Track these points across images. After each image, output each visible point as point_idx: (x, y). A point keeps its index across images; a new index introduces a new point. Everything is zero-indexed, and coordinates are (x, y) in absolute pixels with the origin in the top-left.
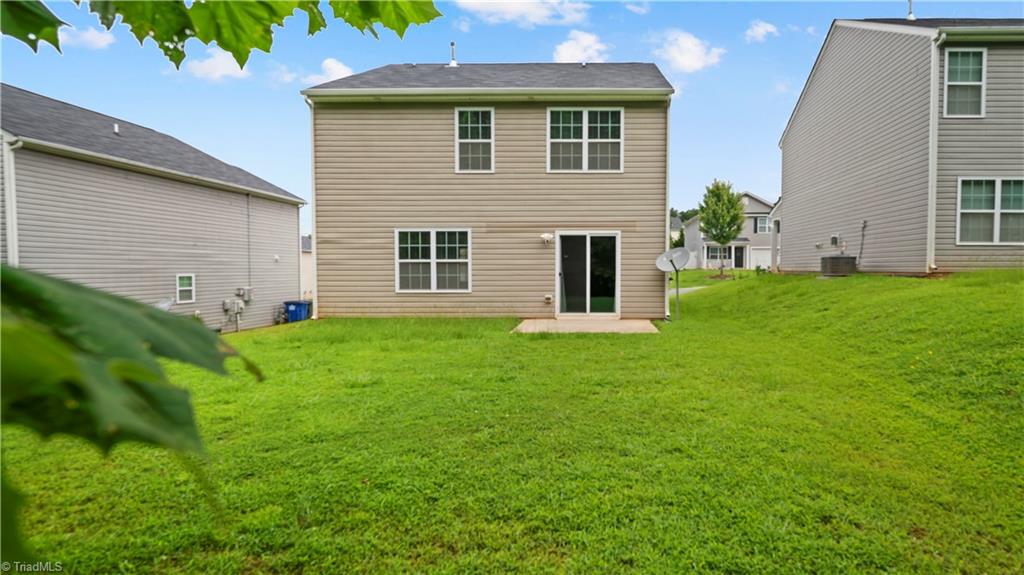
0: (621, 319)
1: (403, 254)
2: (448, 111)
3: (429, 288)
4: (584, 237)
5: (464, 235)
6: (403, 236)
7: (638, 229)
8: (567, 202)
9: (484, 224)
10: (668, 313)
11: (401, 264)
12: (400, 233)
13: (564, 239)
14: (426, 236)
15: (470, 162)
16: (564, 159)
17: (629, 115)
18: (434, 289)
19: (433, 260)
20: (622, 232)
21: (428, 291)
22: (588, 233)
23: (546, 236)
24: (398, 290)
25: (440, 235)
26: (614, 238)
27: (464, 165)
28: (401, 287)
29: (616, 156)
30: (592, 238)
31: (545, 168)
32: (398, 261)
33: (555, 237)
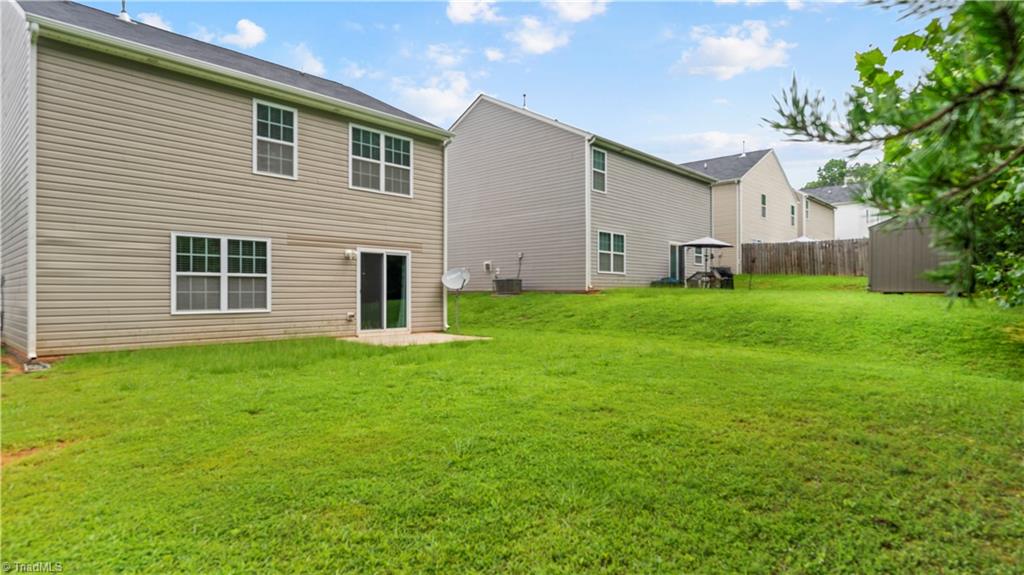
0: (413, 333)
1: (182, 264)
2: (246, 101)
3: (219, 307)
4: (382, 255)
5: (262, 246)
6: (183, 243)
7: (424, 250)
8: (364, 220)
9: (285, 235)
10: (447, 326)
11: (178, 277)
12: (178, 238)
13: (364, 255)
14: (216, 244)
15: (269, 163)
16: (365, 177)
17: (417, 147)
18: (224, 309)
19: (224, 274)
20: (413, 252)
21: (217, 312)
22: (385, 251)
23: (349, 251)
24: (174, 311)
25: (233, 244)
26: (405, 257)
27: (262, 165)
28: (179, 308)
29: (406, 181)
30: (388, 257)
31: (348, 183)
32: (174, 274)
33: (356, 253)
